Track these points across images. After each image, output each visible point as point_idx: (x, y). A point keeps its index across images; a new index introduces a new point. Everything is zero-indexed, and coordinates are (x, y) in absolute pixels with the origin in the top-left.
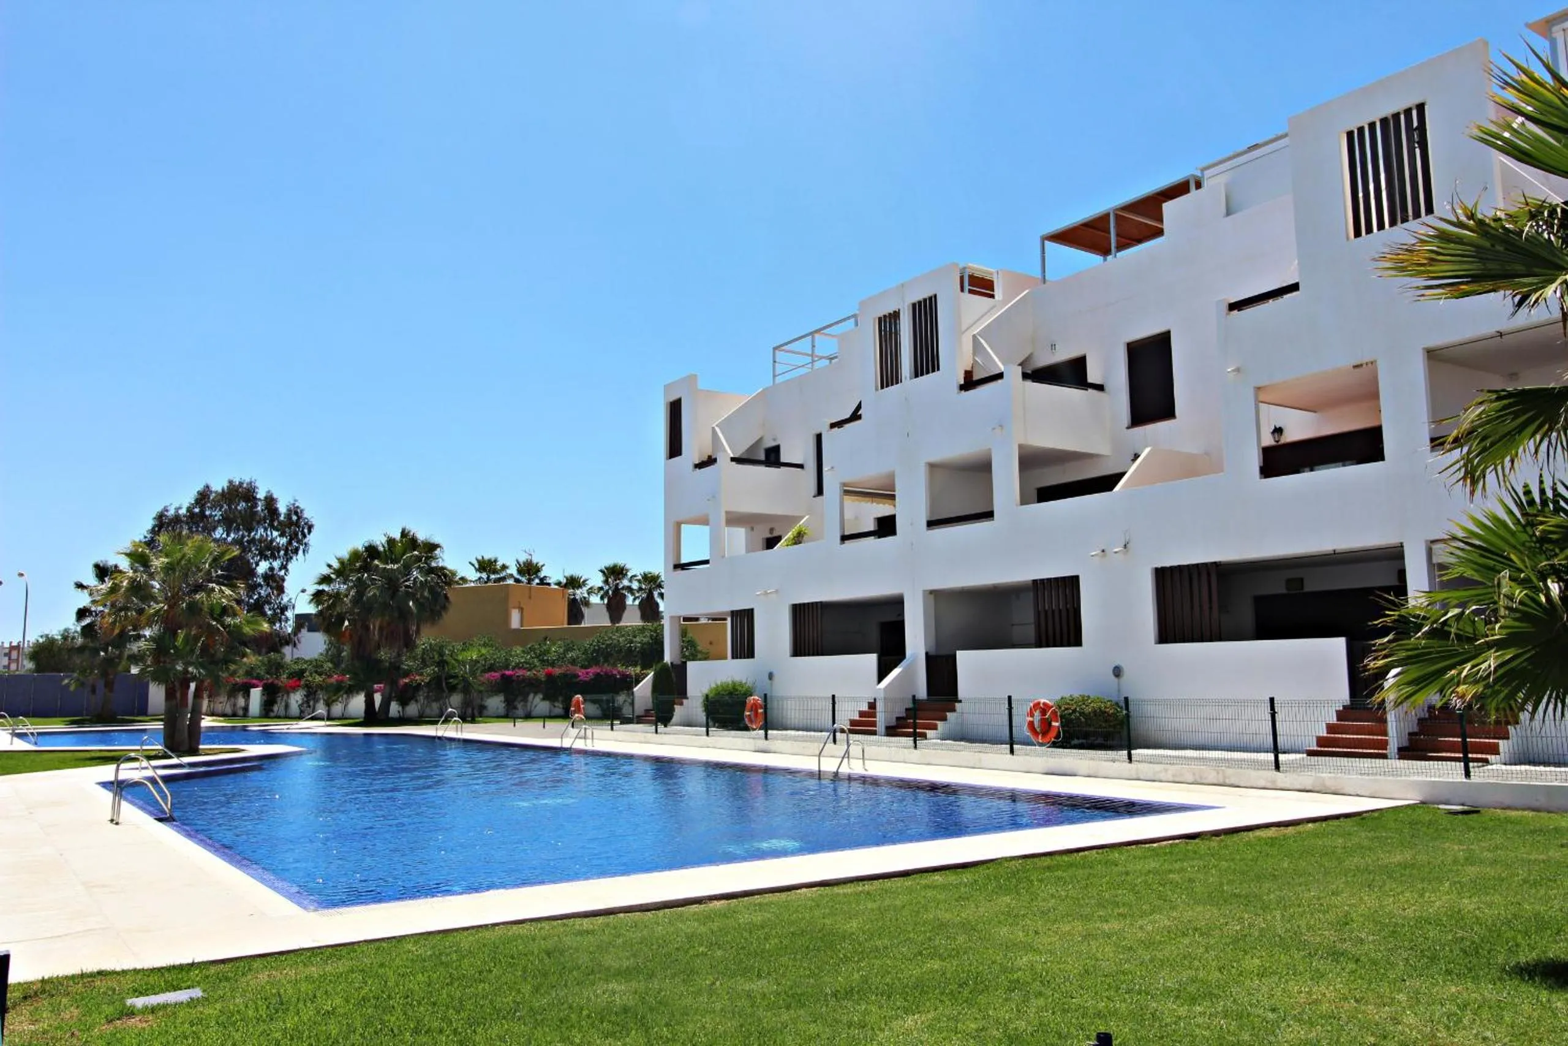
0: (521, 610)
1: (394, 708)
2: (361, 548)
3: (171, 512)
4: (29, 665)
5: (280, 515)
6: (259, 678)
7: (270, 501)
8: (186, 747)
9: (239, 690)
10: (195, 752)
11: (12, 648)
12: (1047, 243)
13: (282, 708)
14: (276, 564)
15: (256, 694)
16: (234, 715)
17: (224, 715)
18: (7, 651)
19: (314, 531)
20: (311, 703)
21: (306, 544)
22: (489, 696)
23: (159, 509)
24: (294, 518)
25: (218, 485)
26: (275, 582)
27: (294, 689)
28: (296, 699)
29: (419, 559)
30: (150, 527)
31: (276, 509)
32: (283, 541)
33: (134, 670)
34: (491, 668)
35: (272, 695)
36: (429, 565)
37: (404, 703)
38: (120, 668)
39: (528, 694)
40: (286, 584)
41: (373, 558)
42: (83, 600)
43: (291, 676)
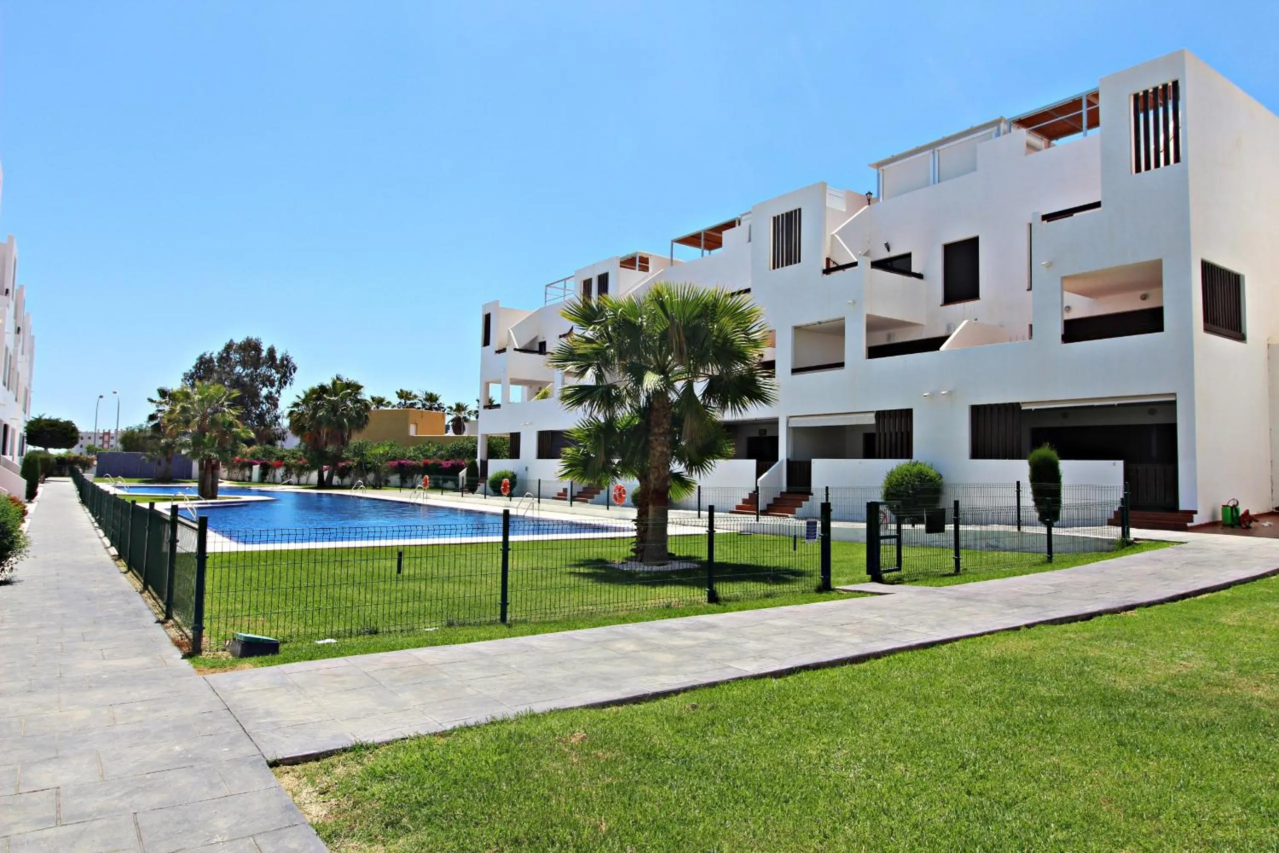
0: (416, 424)
1: (336, 480)
2: (316, 386)
3: (208, 356)
4: (119, 446)
5: (276, 360)
6: (258, 459)
7: (272, 351)
8: (210, 495)
9: (246, 466)
10: (215, 497)
11: (105, 434)
12: (675, 245)
13: (272, 477)
14: (274, 390)
15: (256, 469)
16: (243, 481)
17: (238, 481)
18: (102, 435)
19: (297, 371)
20: (289, 475)
21: (292, 379)
22: (392, 475)
23: (201, 353)
24: (285, 362)
25: (239, 340)
26: (272, 400)
27: (279, 466)
28: (280, 472)
29: (350, 394)
30: (194, 364)
31: (275, 357)
32: (278, 376)
33: (183, 452)
34: (394, 459)
35: (266, 470)
36: (356, 397)
37: (342, 477)
38: (176, 450)
39: (414, 474)
40: (279, 403)
41: (324, 393)
42: (152, 409)
43: (278, 459)
